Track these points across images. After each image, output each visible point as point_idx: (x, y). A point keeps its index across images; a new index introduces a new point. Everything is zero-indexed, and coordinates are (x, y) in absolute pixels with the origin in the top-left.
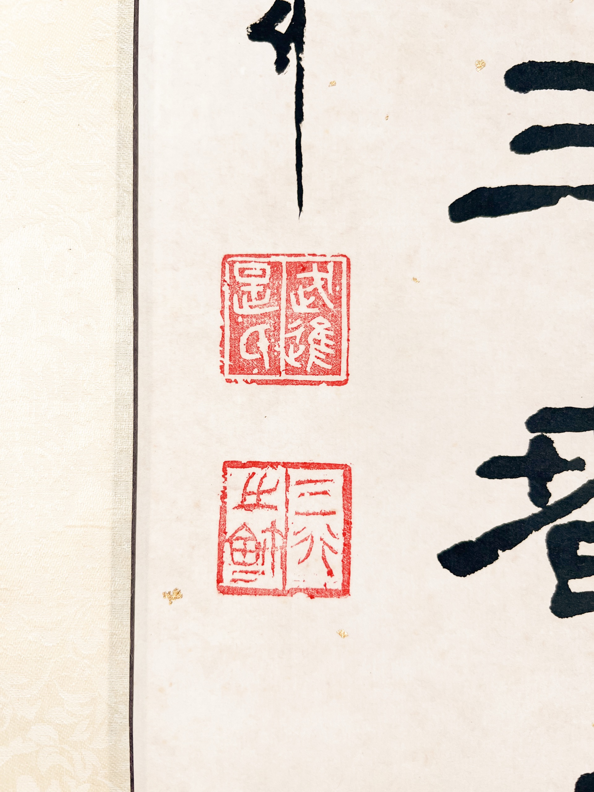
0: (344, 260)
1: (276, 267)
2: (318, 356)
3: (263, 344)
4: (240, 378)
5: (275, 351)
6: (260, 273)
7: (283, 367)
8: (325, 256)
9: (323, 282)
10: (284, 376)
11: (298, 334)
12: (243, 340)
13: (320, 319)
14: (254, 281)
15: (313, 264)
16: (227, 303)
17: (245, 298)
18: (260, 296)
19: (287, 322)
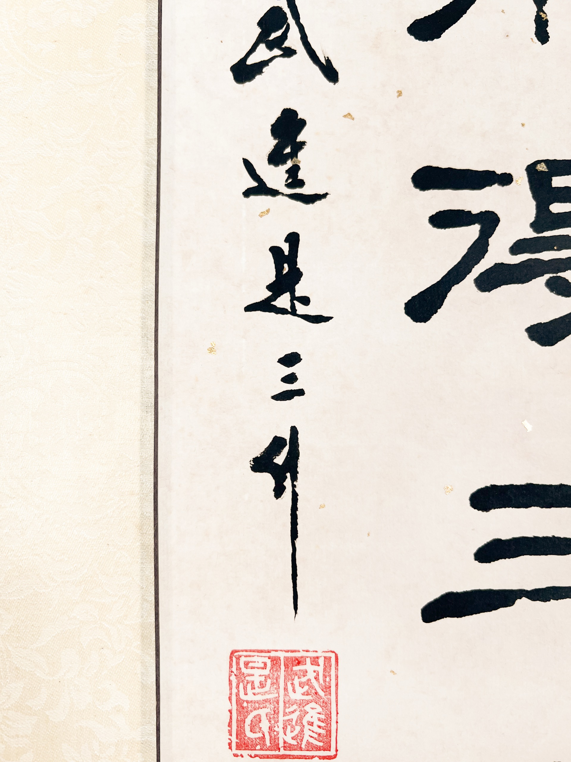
0: (333, 656)
1: (275, 661)
2: (311, 735)
3: (265, 725)
4: (245, 753)
5: (275, 731)
6: (262, 665)
7: (281, 744)
8: (316, 652)
9: (315, 674)
10: (282, 752)
11: (294, 717)
12: (248, 721)
13: (313, 705)
14: (256, 672)
15: (307, 658)
16: (234, 691)
17: (249, 686)
18: (262, 685)
19: (285, 707)
